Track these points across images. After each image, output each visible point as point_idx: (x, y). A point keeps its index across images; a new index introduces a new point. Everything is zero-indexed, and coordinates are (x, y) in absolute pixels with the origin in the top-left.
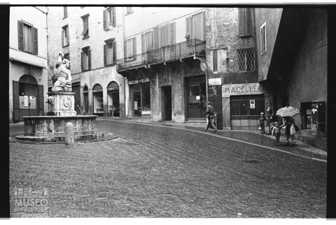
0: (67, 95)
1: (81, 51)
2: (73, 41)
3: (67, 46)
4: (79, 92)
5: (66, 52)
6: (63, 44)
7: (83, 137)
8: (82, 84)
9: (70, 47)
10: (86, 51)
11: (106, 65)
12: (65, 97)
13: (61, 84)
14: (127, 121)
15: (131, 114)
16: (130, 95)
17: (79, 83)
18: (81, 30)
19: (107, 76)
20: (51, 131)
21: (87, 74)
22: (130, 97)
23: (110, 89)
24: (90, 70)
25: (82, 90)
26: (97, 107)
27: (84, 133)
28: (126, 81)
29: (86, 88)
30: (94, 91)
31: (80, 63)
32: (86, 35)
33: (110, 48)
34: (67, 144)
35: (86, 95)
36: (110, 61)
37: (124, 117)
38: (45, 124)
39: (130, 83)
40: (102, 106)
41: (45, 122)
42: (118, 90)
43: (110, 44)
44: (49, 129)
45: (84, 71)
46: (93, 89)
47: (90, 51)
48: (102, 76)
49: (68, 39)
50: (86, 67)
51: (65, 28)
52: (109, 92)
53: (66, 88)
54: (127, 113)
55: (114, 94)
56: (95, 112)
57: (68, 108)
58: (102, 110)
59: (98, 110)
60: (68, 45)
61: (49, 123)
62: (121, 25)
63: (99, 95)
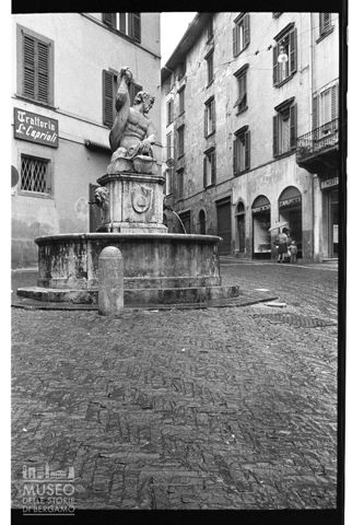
0: (142, 181)
1: (234, 138)
2: (221, 123)
3: (211, 135)
4: (230, 215)
5: (211, 144)
6: (206, 132)
7: (168, 293)
8: (235, 200)
9: (216, 135)
10: (243, 135)
11: (278, 156)
12: (137, 186)
13: (127, 154)
14: (318, 267)
15: (325, 252)
16: (324, 211)
17: (229, 197)
18: (235, 98)
19: (279, 177)
20: (86, 275)
21: (243, 179)
22: (324, 216)
23: (285, 203)
24: (248, 170)
25: (234, 210)
26: (259, 241)
27: (177, 283)
28: (317, 182)
29: (241, 205)
30: (255, 210)
31: (231, 161)
32: (242, 105)
33: (286, 120)
34: (101, 313)
35: (241, 218)
36: (285, 147)
37: (312, 260)
38: (72, 256)
39: (325, 185)
40: (269, 238)
41: (72, 250)
42: (300, 204)
43: (286, 110)
44: (81, 269)
45: (238, 174)
46: (253, 208)
47: (248, 135)
48: (270, 178)
49: (214, 122)
50: (242, 167)
51: (210, 103)
52: (282, 210)
53: (136, 163)
54: (317, 251)
55: (292, 212)
56: (256, 251)
57: (143, 217)
58: (268, 247)
59: (262, 247)
60: (214, 132)
61: (79, 252)
62: (307, 68)
63: (263, 217)
